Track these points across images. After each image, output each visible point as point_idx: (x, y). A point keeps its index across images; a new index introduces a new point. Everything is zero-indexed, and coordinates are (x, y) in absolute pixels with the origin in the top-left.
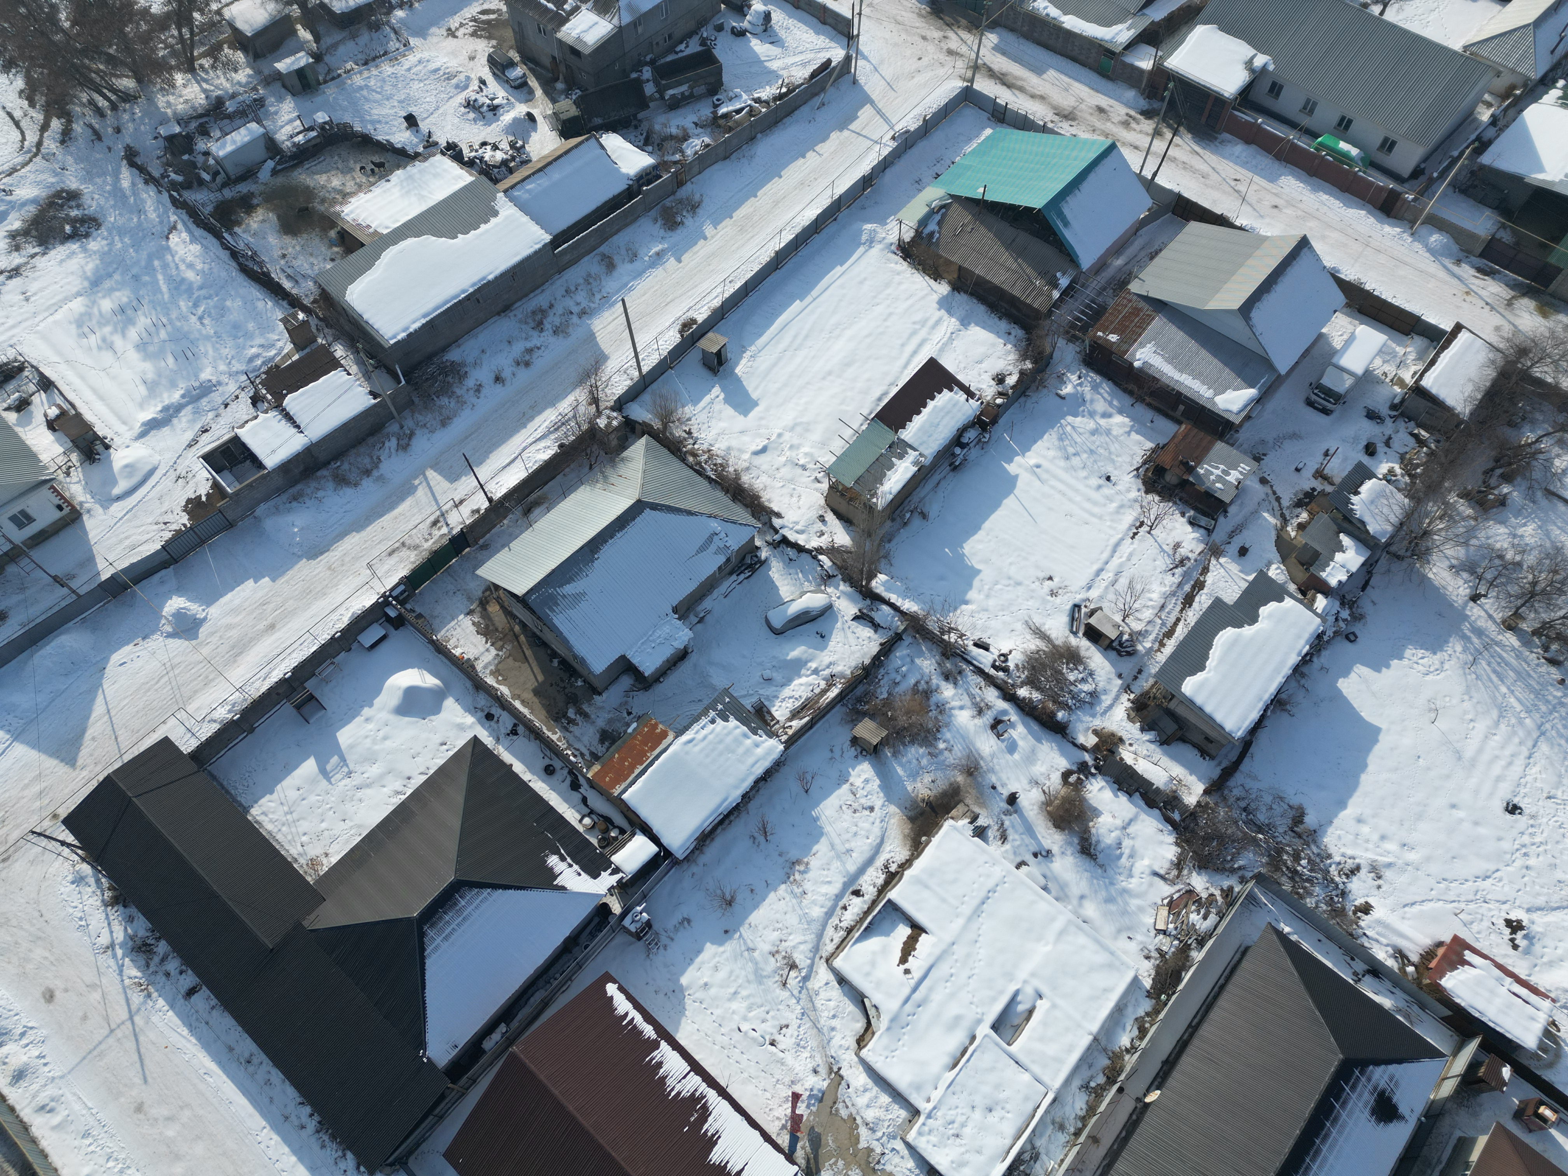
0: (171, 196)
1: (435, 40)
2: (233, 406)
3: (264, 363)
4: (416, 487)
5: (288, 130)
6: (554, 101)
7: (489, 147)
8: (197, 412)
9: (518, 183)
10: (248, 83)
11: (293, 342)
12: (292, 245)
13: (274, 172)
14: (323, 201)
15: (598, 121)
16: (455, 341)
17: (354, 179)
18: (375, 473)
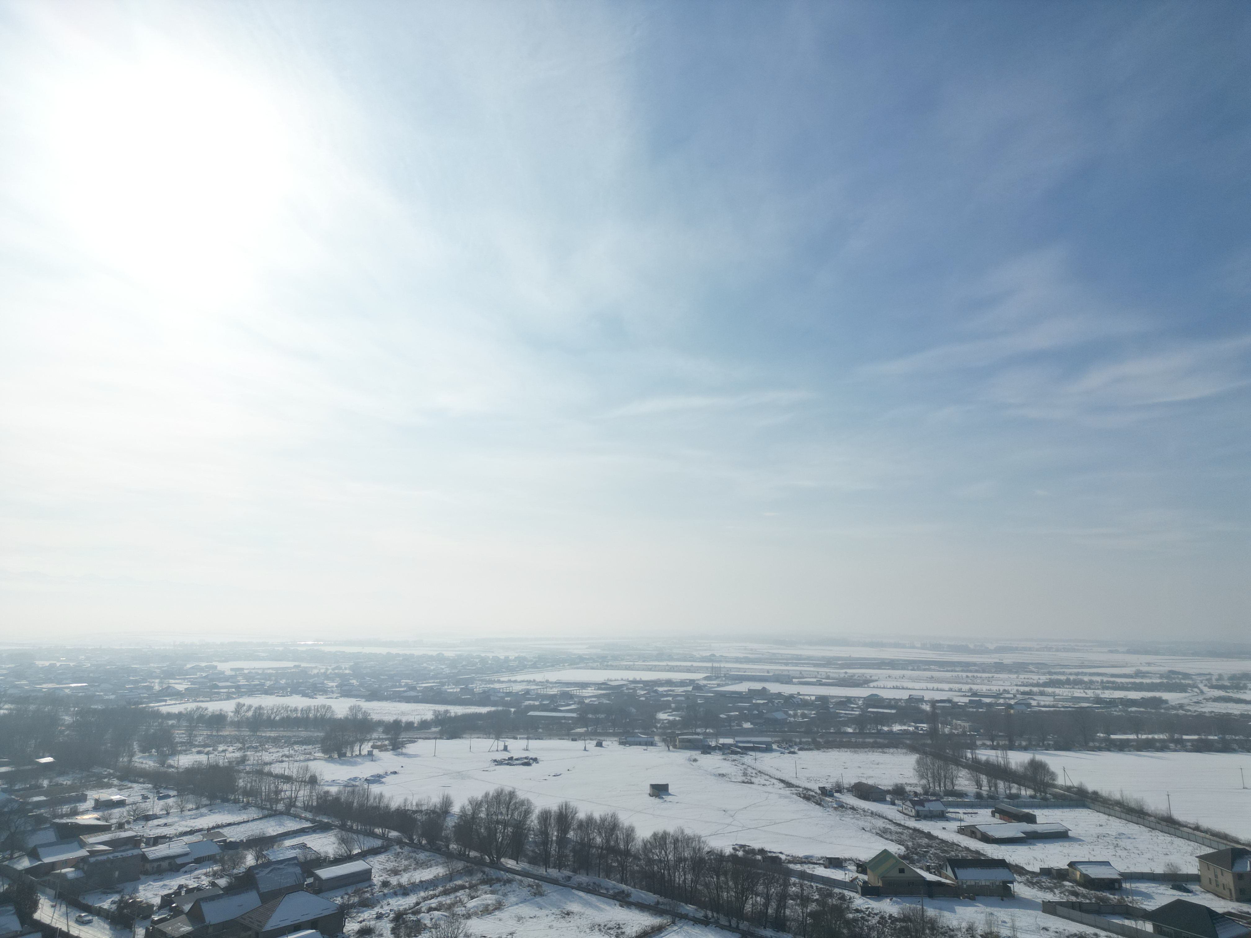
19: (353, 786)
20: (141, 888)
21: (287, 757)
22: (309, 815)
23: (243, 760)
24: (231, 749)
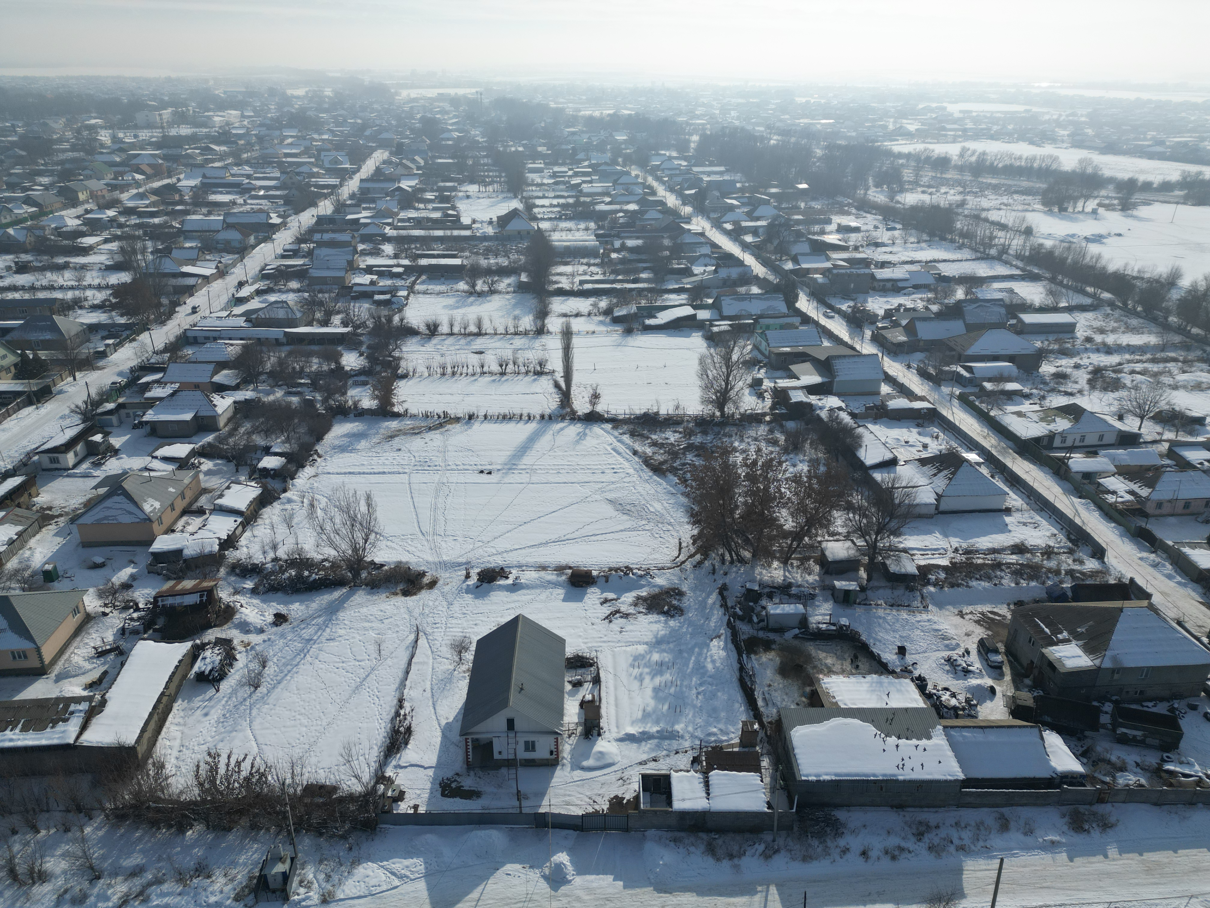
0: (729, 620)
1: (947, 613)
2: (680, 755)
3: (715, 741)
4: (756, 892)
5: (820, 618)
6: (1017, 688)
7: (948, 693)
8: (658, 747)
9: (959, 727)
10: (812, 583)
11: (741, 739)
12: (779, 682)
13: (796, 637)
14: (815, 667)
15: (1048, 719)
16: (848, 805)
17: (842, 665)
18: (736, 861)
19: (1070, 242)
20: (870, 300)
21: (1006, 205)
22: (1020, 264)
23: (963, 204)
24: (952, 192)
